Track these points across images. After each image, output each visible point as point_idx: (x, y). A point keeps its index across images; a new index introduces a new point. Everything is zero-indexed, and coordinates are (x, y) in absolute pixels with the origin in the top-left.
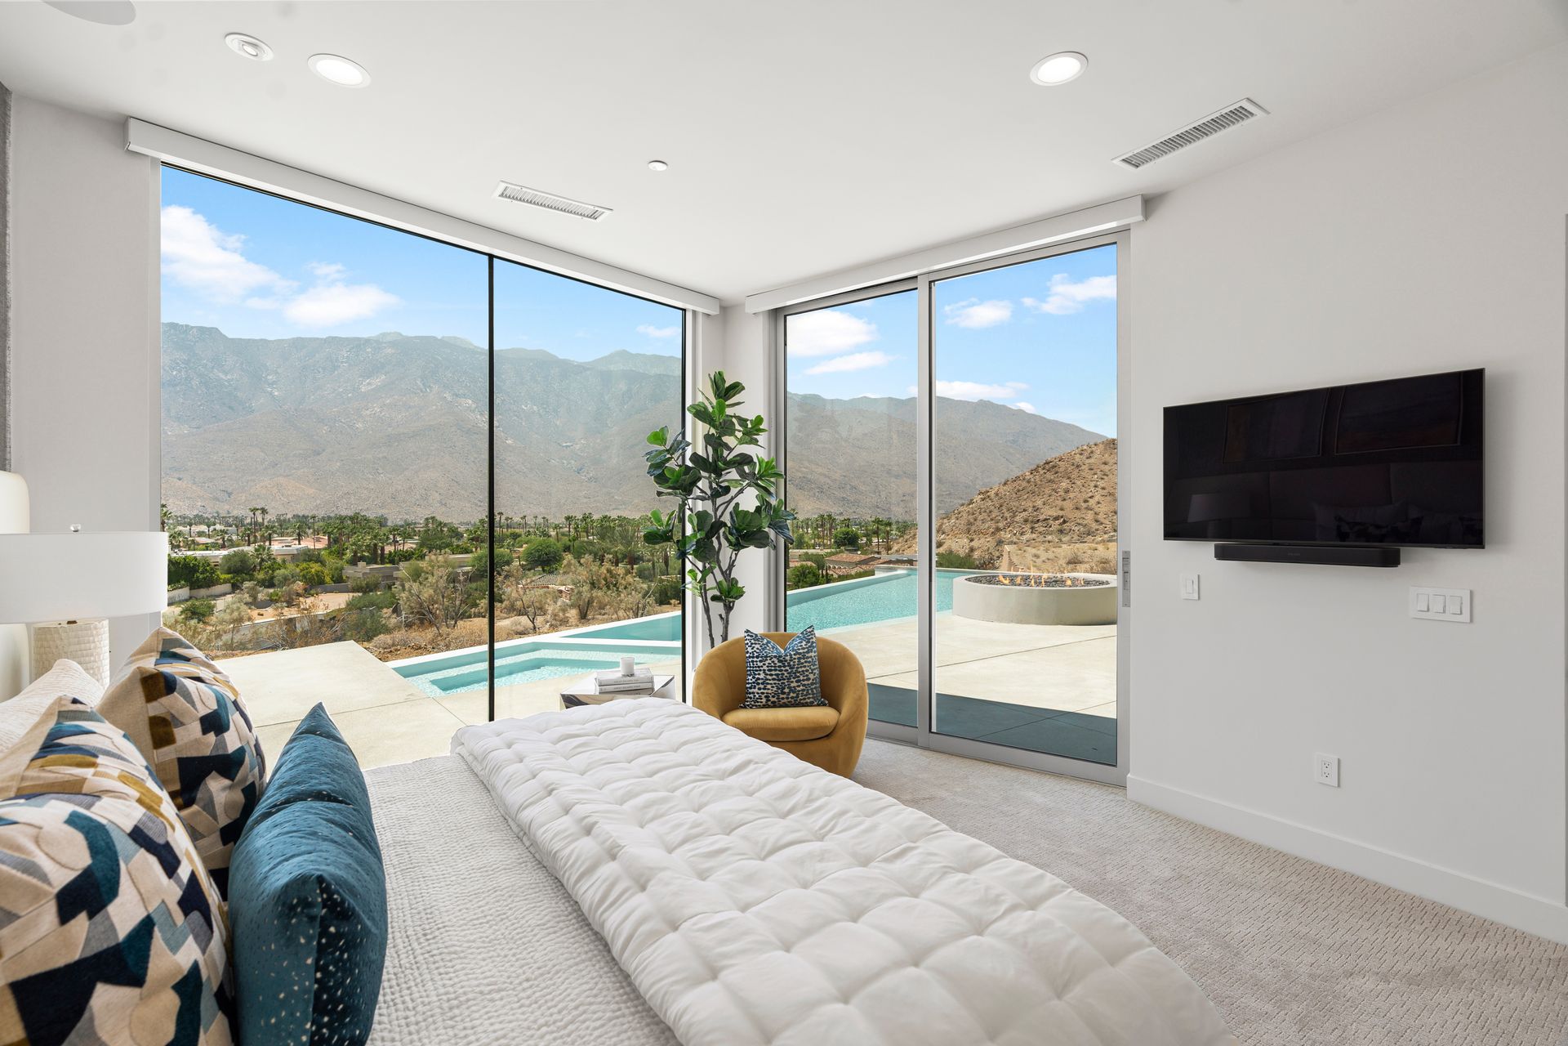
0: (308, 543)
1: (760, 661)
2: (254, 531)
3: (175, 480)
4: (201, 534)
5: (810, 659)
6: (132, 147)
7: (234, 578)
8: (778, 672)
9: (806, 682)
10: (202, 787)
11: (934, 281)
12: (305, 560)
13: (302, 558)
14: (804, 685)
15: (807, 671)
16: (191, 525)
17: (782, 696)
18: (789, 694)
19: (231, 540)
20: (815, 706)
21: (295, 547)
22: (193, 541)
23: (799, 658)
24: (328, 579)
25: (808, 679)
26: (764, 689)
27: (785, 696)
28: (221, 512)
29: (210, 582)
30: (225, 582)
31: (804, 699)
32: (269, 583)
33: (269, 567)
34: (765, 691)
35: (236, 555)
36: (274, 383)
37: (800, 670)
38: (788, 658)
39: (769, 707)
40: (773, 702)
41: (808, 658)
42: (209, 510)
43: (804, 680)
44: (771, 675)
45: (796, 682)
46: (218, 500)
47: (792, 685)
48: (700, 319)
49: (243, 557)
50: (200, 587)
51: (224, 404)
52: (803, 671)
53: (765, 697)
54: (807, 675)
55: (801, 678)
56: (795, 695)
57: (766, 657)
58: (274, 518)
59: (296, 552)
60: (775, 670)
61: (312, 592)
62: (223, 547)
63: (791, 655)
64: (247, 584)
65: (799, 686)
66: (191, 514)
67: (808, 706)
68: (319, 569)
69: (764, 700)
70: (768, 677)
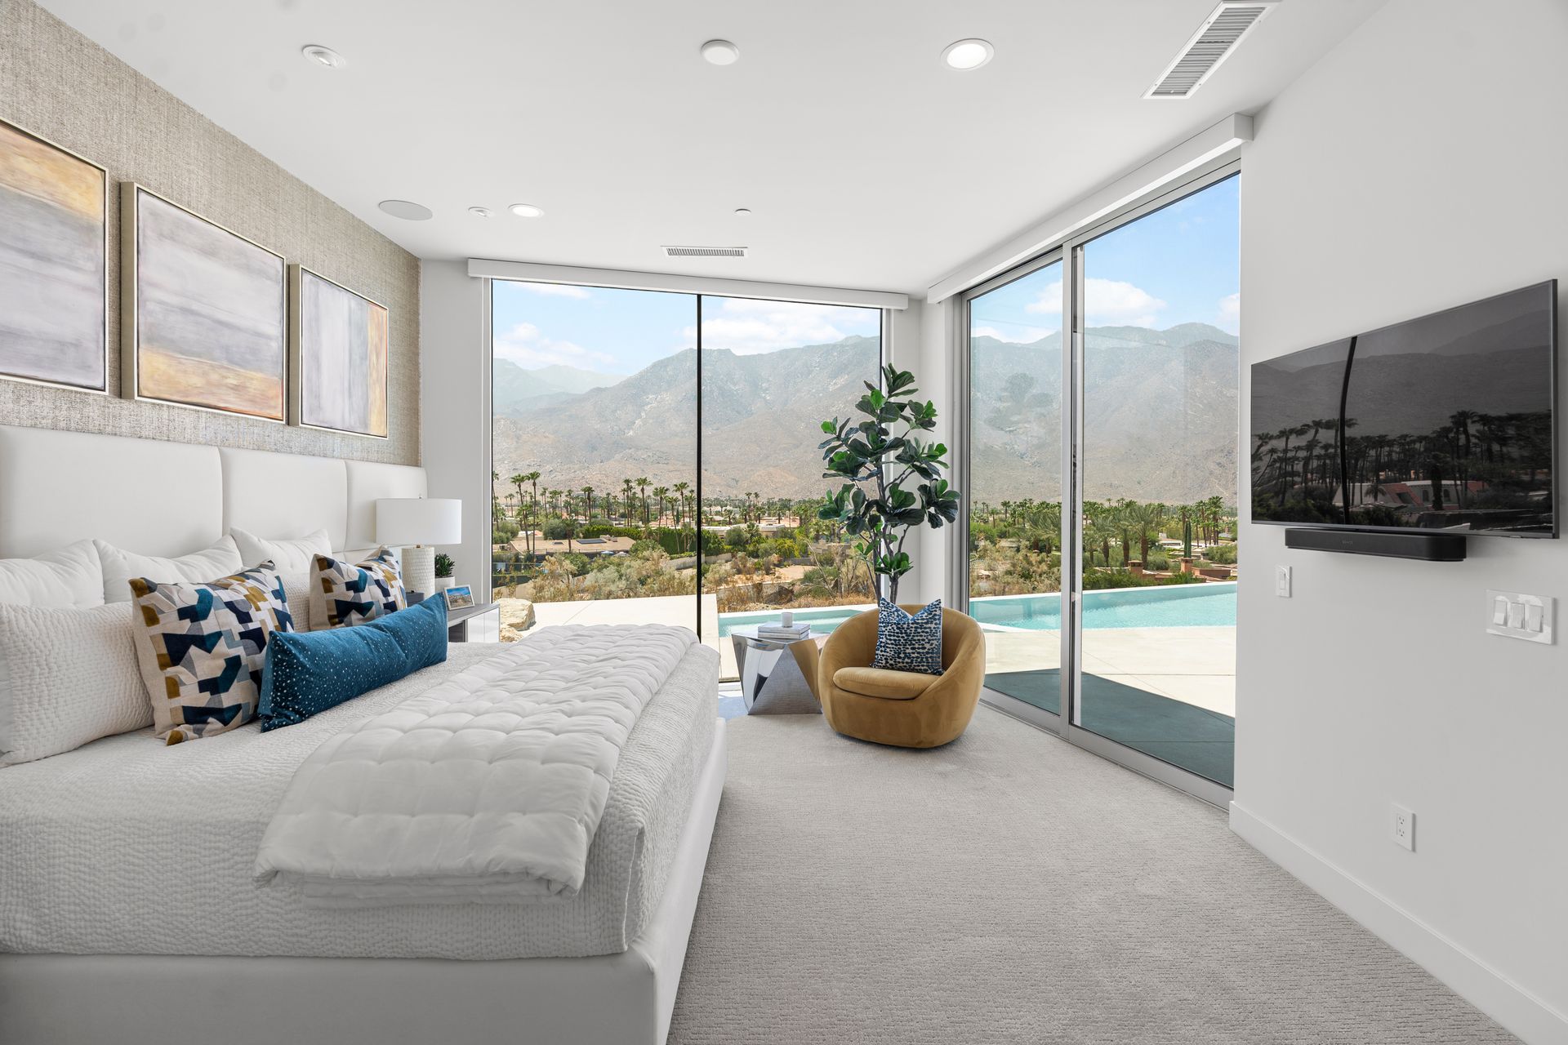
0: (786, 523)
1: (884, 627)
2: (751, 512)
4: (717, 513)
5: (928, 630)
6: (471, 275)
7: (733, 548)
8: (895, 638)
9: (921, 651)
10: (348, 617)
11: (1081, 245)
12: (782, 537)
13: (780, 535)
14: (918, 653)
15: (923, 640)
17: (898, 660)
18: (904, 659)
19: (734, 519)
20: (929, 674)
21: (776, 525)
23: (916, 628)
24: (796, 553)
25: (924, 648)
26: (885, 652)
27: (901, 660)
28: (731, 495)
29: (718, 552)
30: (728, 551)
31: (919, 666)
32: (754, 554)
33: (757, 541)
34: (885, 654)
35: (735, 530)
36: (767, 389)
37: (916, 638)
38: (905, 626)
39: (888, 668)
40: (891, 665)
41: (925, 628)
42: (724, 494)
43: (919, 648)
44: (890, 640)
45: (912, 649)
46: (731, 486)
47: (907, 651)
48: (893, 315)
49: (738, 532)
50: (712, 555)
51: (734, 409)
52: (919, 640)
53: (885, 659)
54: (923, 644)
55: (917, 646)
56: (909, 661)
57: (888, 623)
58: (765, 501)
59: (775, 530)
60: (894, 636)
61: (785, 563)
62: (730, 523)
63: (908, 623)
64: (740, 554)
65: (913, 653)
67: (922, 673)
68: (791, 544)
69: (884, 662)
70: (888, 641)
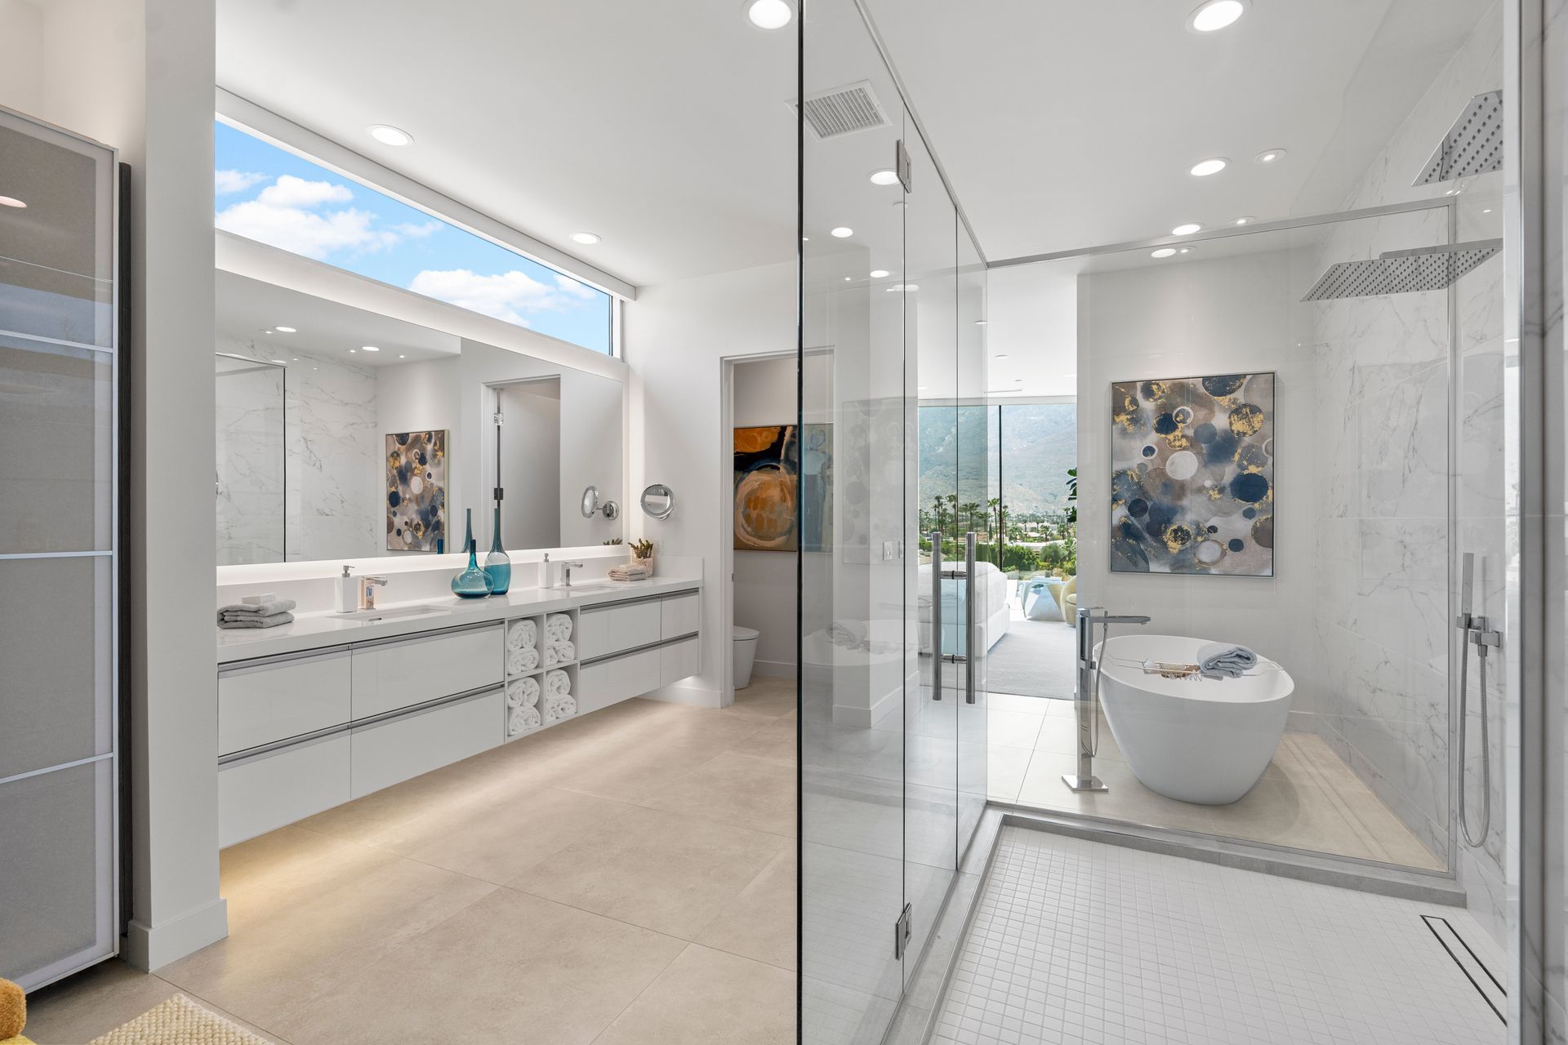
3: (1018, 486)
16: (1025, 522)
19: (1051, 535)
22: (1026, 535)
28: (1049, 511)
35: (1050, 547)
46: (1047, 502)
66: (1028, 513)
